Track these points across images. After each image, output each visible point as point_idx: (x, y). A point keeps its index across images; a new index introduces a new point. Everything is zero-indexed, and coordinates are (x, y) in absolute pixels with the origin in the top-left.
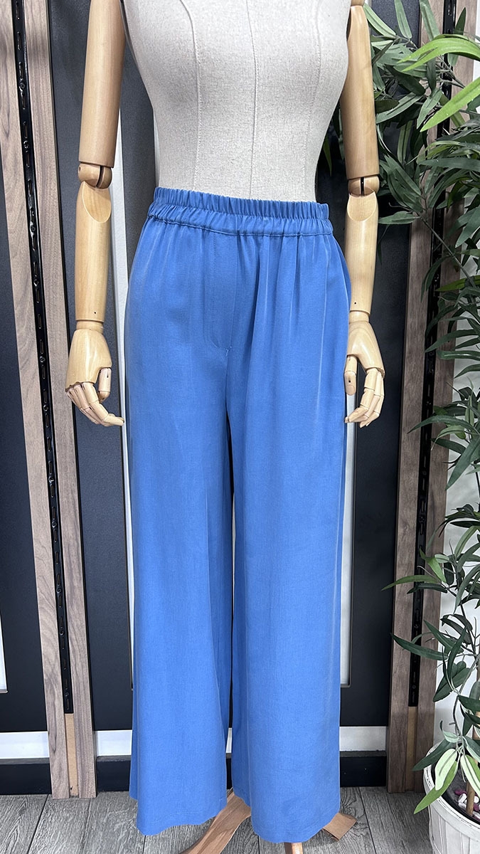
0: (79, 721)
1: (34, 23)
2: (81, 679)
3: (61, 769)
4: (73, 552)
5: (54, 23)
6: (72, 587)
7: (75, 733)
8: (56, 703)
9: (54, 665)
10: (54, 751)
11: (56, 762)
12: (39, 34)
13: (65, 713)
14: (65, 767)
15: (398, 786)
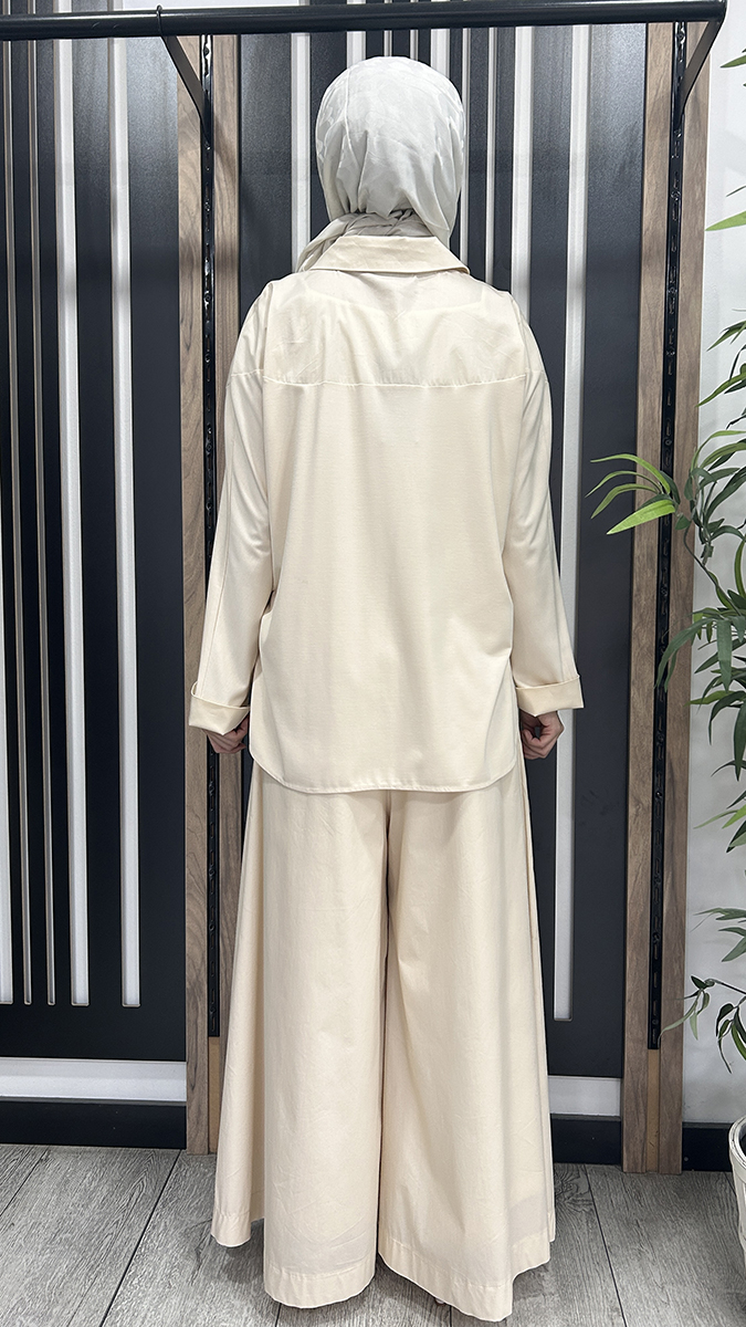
1: (223, 234)
3: (199, 1112)
4: (232, 825)
6: (228, 868)
8: (199, 1021)
9: (200, 970)
10: (191, 1087)
11: (194, 1103)
12: (229, 246)
13: (209, 1036)
14: (204, 1110)
15: (636, 1164)
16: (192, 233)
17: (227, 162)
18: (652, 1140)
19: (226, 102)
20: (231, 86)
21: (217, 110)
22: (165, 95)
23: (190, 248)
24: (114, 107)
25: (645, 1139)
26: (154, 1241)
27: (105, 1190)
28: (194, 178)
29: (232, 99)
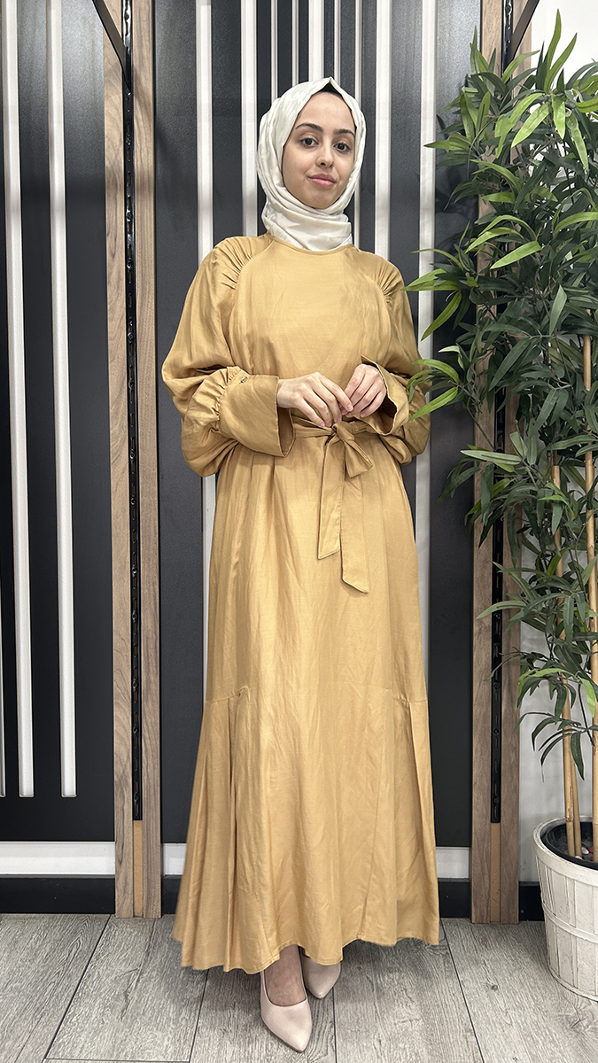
0: (148, 829)
1: (142, 165)
2: (151, 781)
3: (126, 884)
4: (152, 646)
5: (159, 165)
6: (148, 681)
7: (143, 843)
8: (126, 807)
9: (126, 766)
10: (119, 862)
11: (122, 875)
12: (146, 174)
13: (133, 819)
14: (130, 881)
15: (482, 916)
16: (116, 163)
17: (144, 105)
18: (495, 896)
19: (143, 57)
20: (147, 44)
21: (135, 62)
22: (93, 50)
23: (114, 175)
24: (51, 60)
25: (489, 895)
26: (89, 987)
27: (48, 949)
28: (117, 118)
29: (148, 54)
